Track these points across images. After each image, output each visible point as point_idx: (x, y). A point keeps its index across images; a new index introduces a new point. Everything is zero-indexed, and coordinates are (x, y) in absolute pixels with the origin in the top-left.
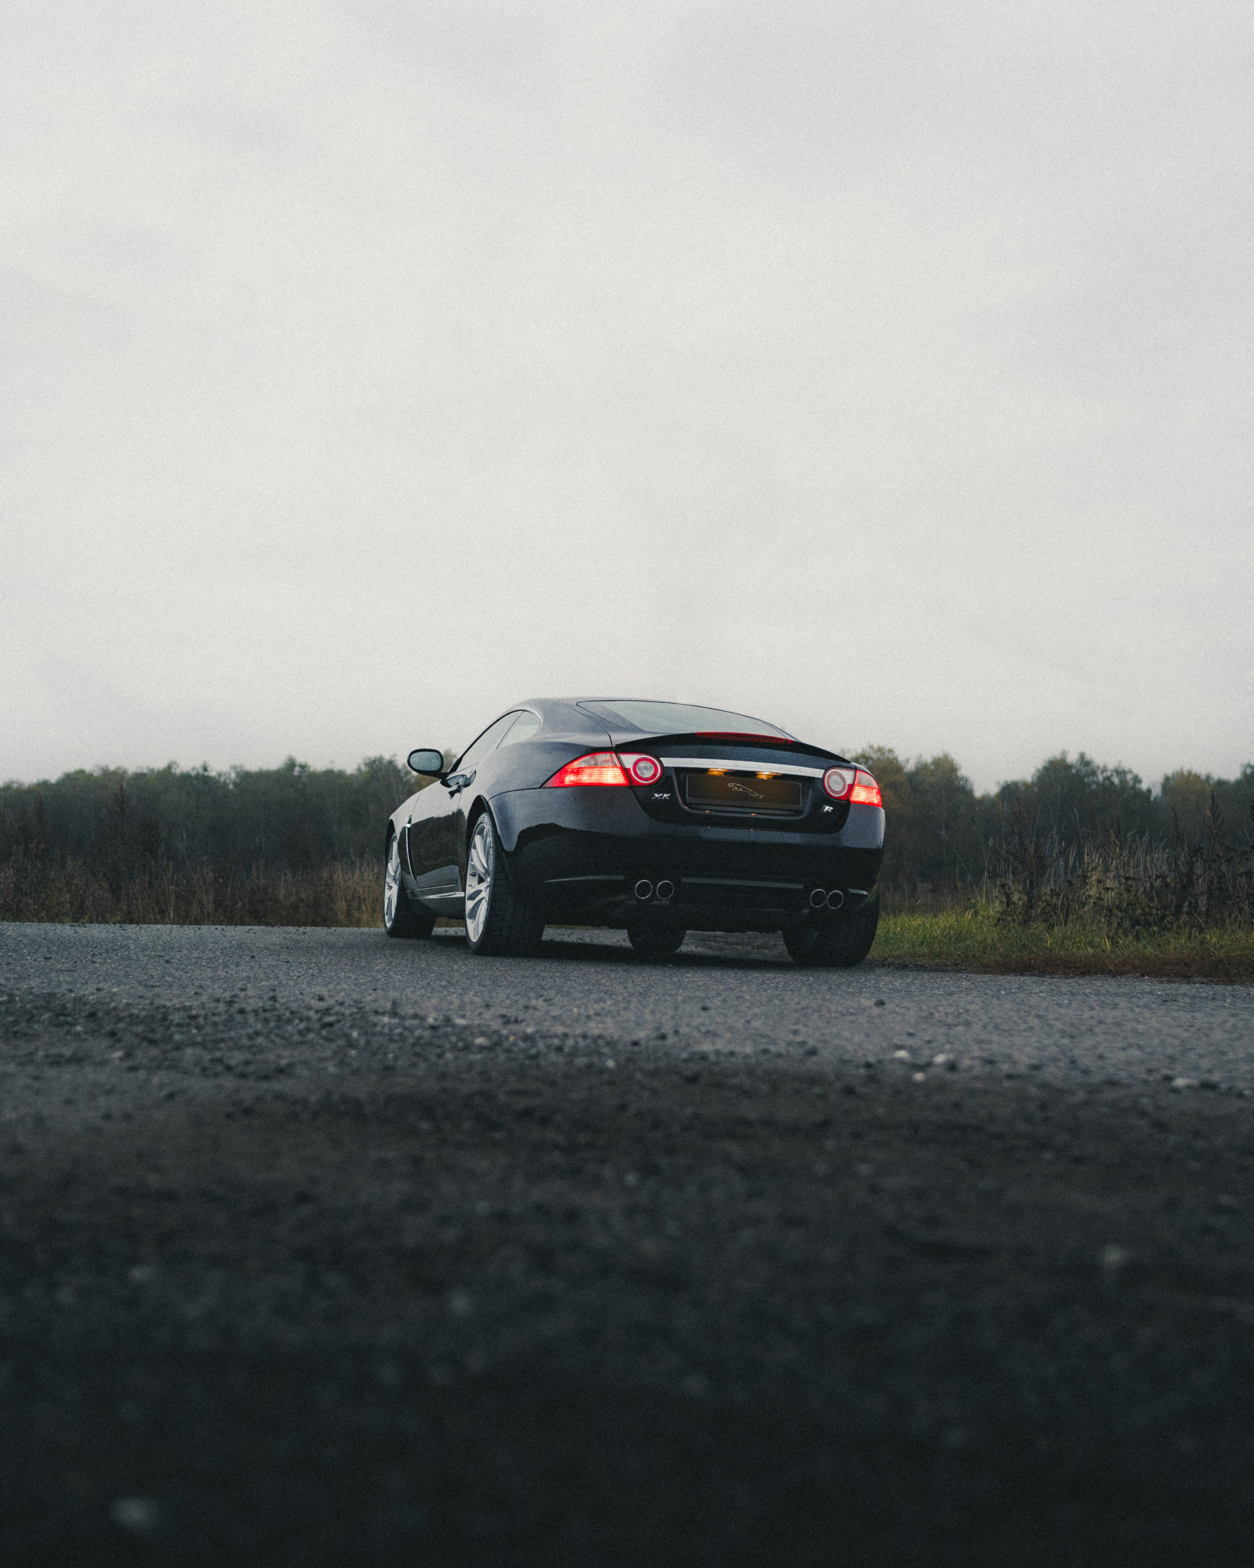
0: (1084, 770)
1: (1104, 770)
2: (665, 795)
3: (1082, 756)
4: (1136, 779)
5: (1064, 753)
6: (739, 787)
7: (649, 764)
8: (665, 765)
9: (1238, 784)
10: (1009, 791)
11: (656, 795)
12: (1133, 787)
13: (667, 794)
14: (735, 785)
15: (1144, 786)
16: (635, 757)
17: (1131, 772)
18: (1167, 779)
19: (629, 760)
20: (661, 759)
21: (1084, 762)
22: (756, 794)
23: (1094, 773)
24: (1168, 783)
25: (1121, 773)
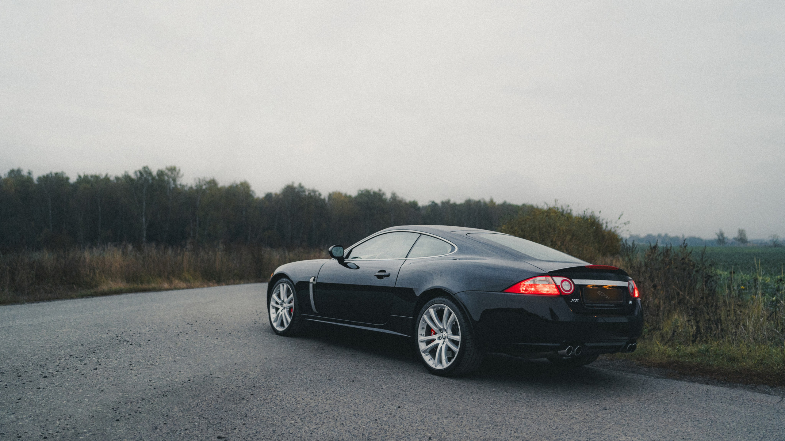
0: (301, 190)
1: (309, 190)
2: (577, 300)
3: (300, 184)
4: (320, 194)
5: (293, 183)
6: (601, 293)
7: (567, 283)
8: (575, 283)
9: (356, 198)
10: (269, 196)
11: (573, 300)
12: (319, 197)
13: (577, 299)
14: (600, 293)
15: (322, 197)
16: (562, 279)
17: (318, 191)
18: (330, 195)
19: (558, 280)
20: (573, 280)
21: (301, 186)
22: (607, 297)
23: (304, 191)
24: (331, 196)
25: (314, 191)
